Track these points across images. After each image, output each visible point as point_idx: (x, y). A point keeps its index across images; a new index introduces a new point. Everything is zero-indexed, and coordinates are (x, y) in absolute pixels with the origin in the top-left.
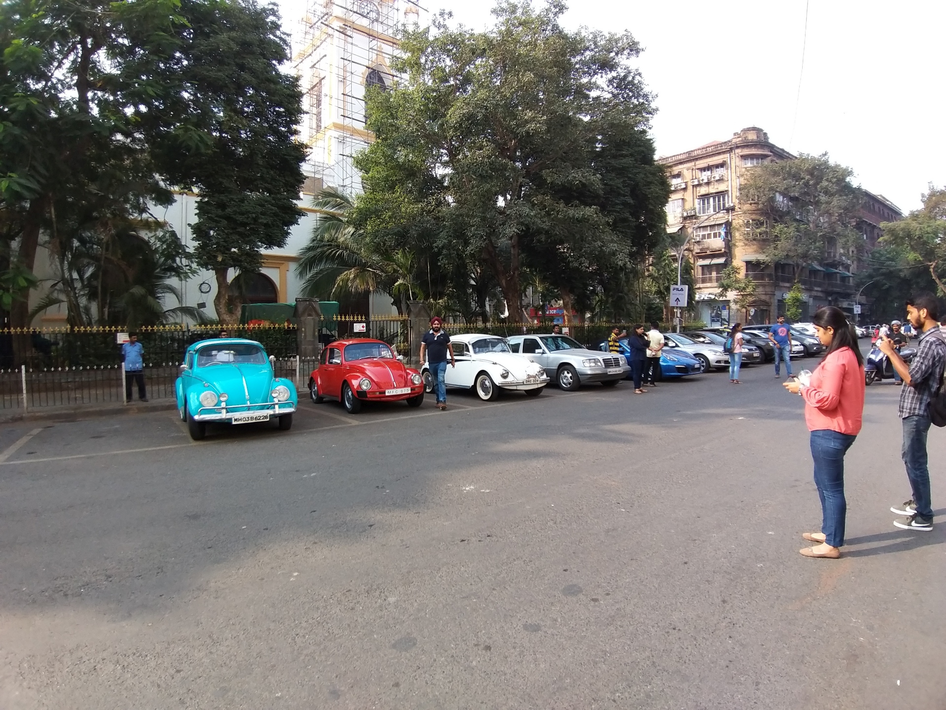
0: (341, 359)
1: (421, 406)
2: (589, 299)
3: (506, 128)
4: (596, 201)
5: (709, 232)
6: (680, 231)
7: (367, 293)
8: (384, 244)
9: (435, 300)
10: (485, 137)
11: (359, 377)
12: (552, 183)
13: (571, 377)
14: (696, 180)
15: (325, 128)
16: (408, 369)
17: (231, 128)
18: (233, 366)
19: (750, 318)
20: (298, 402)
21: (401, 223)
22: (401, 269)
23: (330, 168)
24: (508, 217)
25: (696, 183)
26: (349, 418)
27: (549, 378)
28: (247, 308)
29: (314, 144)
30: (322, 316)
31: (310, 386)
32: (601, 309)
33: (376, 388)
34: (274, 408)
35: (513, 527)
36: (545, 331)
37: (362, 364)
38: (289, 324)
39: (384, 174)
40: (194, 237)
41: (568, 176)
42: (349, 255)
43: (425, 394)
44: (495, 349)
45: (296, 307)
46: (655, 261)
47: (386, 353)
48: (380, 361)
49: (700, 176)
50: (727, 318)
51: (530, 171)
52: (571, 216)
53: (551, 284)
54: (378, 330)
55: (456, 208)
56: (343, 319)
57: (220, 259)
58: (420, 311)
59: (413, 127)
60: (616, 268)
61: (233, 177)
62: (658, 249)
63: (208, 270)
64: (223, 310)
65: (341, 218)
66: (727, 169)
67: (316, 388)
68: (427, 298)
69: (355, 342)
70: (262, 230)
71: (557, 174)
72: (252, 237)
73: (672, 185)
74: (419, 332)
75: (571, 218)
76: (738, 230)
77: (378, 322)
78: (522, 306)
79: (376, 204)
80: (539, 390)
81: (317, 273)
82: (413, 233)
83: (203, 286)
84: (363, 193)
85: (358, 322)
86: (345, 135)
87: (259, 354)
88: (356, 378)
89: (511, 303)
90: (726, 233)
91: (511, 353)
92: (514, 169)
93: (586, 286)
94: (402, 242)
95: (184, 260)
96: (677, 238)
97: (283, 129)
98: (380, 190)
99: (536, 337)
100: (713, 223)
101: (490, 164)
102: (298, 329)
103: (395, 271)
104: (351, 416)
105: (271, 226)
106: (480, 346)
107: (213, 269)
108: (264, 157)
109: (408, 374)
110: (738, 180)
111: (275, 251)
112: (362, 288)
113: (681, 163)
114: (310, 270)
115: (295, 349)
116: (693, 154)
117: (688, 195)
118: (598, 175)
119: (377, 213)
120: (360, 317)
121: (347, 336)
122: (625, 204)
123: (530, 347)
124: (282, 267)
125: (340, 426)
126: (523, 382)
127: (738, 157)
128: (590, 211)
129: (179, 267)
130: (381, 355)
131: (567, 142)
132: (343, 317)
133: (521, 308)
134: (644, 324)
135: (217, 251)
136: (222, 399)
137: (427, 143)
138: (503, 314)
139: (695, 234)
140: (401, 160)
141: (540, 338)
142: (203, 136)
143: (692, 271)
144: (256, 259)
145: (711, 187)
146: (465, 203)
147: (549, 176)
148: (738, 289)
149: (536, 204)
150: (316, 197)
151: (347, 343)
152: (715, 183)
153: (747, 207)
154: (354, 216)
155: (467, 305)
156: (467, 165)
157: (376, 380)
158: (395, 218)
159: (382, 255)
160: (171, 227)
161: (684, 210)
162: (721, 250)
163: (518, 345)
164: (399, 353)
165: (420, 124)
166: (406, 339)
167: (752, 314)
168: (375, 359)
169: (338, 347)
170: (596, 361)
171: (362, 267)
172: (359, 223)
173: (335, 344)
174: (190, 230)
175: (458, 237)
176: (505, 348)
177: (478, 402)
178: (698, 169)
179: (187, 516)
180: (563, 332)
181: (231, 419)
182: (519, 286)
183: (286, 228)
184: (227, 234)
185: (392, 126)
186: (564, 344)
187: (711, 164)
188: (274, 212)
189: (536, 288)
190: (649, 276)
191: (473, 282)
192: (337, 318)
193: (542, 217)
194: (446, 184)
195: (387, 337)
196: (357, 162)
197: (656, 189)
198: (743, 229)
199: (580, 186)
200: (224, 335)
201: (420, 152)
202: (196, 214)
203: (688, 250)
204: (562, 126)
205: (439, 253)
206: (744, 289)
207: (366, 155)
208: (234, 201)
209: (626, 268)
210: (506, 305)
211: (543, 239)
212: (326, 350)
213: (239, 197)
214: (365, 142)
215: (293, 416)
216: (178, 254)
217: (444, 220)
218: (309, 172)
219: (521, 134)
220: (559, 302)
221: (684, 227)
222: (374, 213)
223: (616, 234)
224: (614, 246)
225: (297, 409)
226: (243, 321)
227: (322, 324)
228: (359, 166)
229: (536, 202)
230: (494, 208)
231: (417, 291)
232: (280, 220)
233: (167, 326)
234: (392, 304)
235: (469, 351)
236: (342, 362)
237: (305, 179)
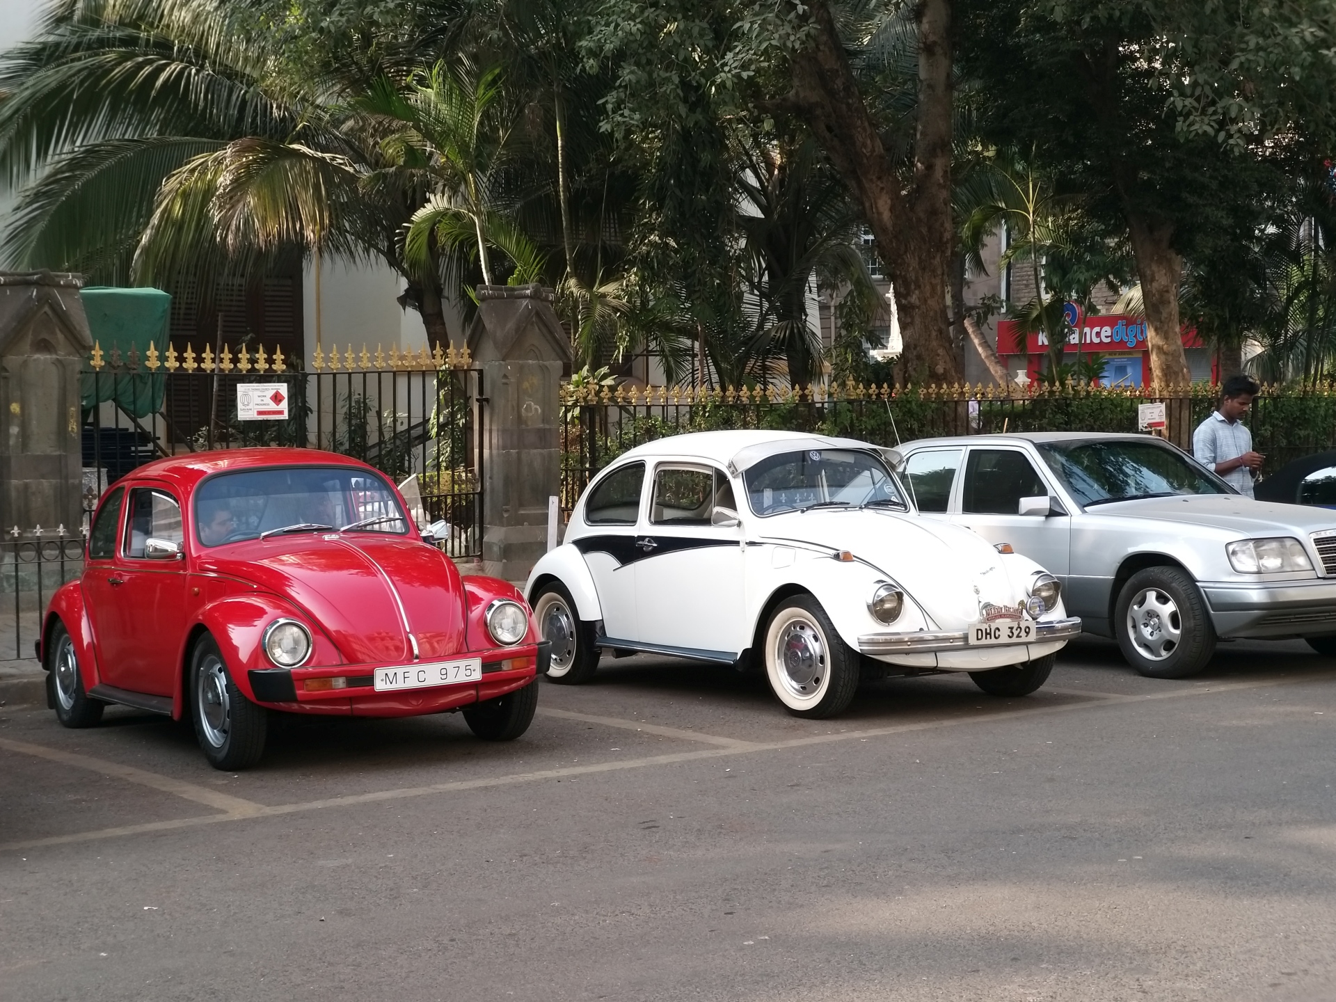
0: (179, 535)
1: (528, 735)
2: (1260, 279)
7: (291, 254)
8: (367, 39)
9: (587, 281)
11: (260, 613)
13: (1174, 618)
16: (469, 579)
22: (440, 147)
26: (217, 789)
27: (1077, 620)
30: (97, 352)
31: (46, 652)
32: (1311, 320)
33: (332, 660)
36: (1060, 418)
37: (274, 556)
42: (211, 85)
43: (544, 689)
44: (844, 494)
47: (377, 512)
48: (352, 544)
53: (1092, 212)
54: (342, 411)
56: (190, 365)
58: (521, 332)
67: (71, 661)
68: (552, 273)
69: (242, 462)
74: (520, 419)
77: (342, 380)
78: (962, 313)
81: (74, 164)
85: (254, 377)
88: (248, 615)
89: (914, 299)
91: (913, 511)
93: (1246, 220)
94: (443, 30)
99: (1023, 444)
103: (414, 156)
104: (221, 779)
106: (780, 482)
109: (470, 601)
112: (269, 230)
114: (43, 151)
120: (261, 355)
121: (208, 438)
123: (998, 487)
125: (176, 823)
126: (965, 638)
130: (356, 516)
132: (190, 355)
133: (960, 318)
138: (878, 339)
141: (1041, 448)
151: (207, 467)
155: (726, 303)
159: (356, 84)
163: (946, 477)
164: (434, 510)
166: (462, 454)
168: (327, 537)
169: (165, 485)
170: (1287, 548)
171: (271, 139)
173: (156, 470)
175: (687, 10)
176: (889, 489)
177: (768, 719)
180: (1143, 422)
182: (948, 225)
186: (1145, 471)
189: (1025, 232)
191: (750, 209)
192: (163, 358)
195: (381, 442)
205: (605, 81)
210: (894, 308)
212: (113, 495)
220: (1124, 290)
227: (95, 387)
231: (510, 244)
234: (404, 301)
236: (184, 548)
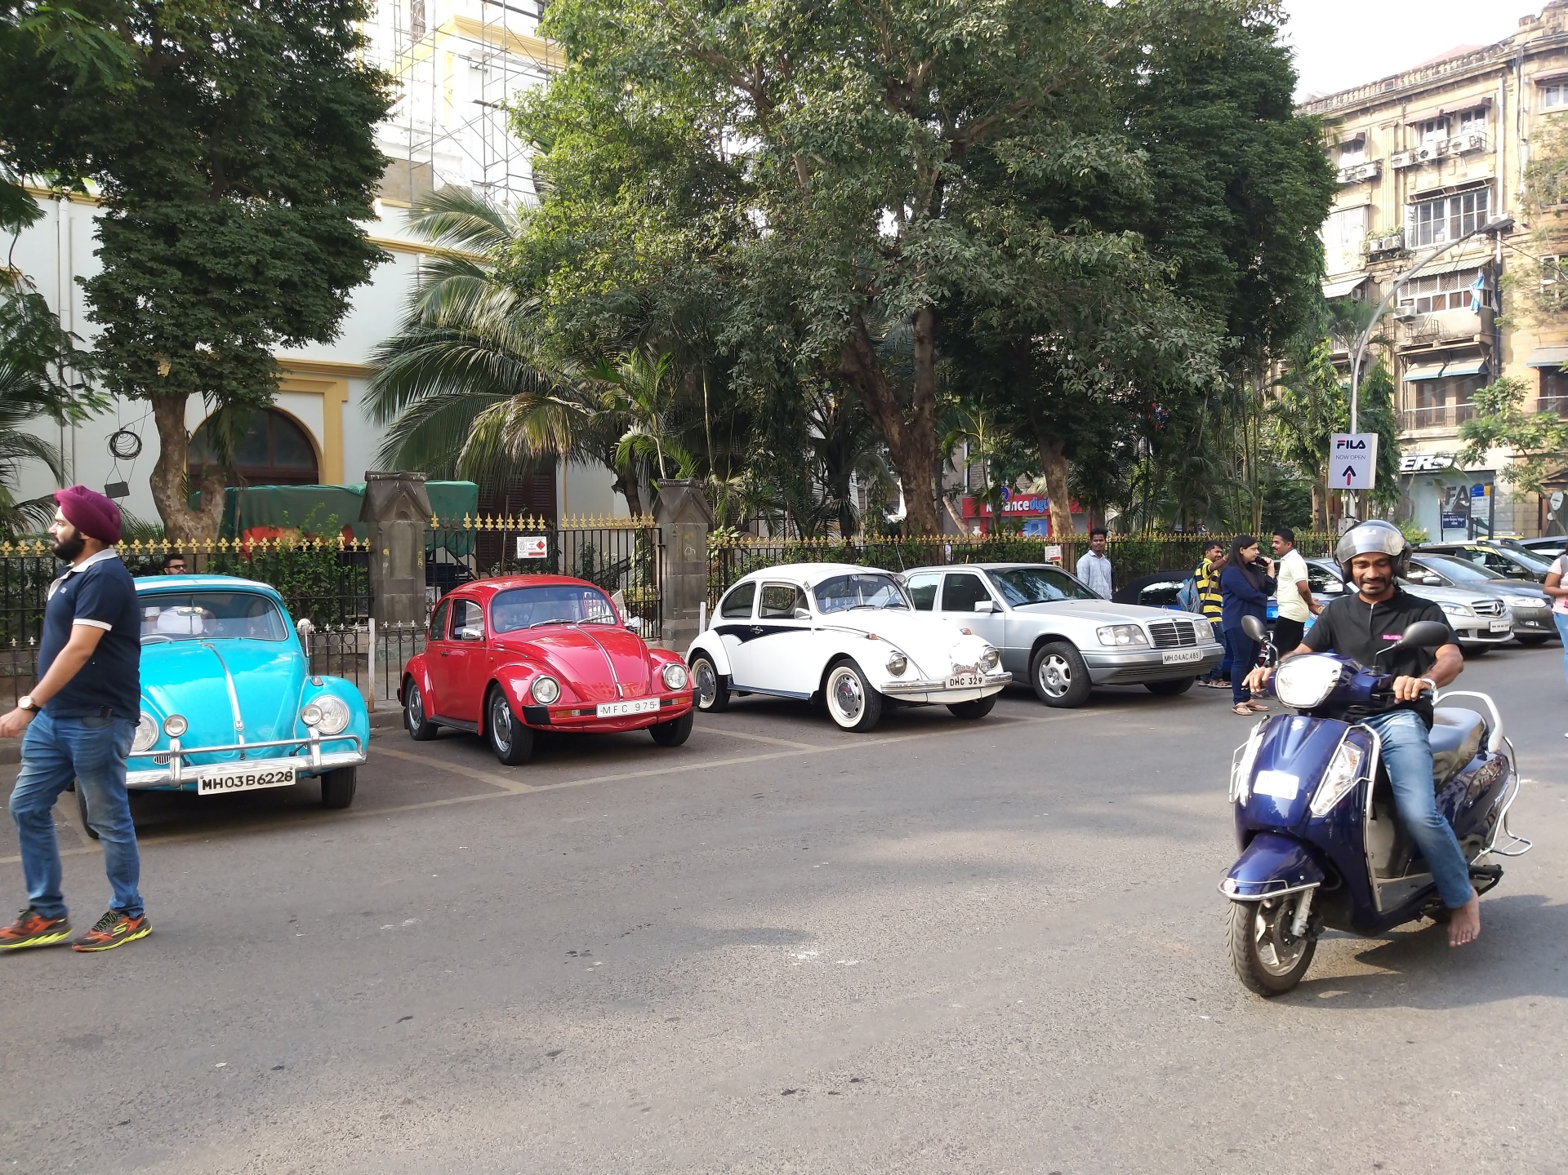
0: (482, 626)
1: (687, 743)
2: (1115, 473)
3: (902, 31)
4: (1135, 218)
5: (1438, 292)
6: (1359, 291)
7: (549, 461)
8: (593, 336)
9: (722, 477)
10: (849, 54)
11: (529, 672)
12: (1019, 173)
13: (1067, 672)
14: (1407, 155)
15: (436, 30)
16: (653, 651)
17: (182, 24)
18: (201, 647)
19: (1550, 517)
20: (372, 737)
21: (635, 282)
22: (635, 398)
23: (449, 136)
24: (908, 264)
25: (1406, 161)
27: (1010, 674)
28: (240, 499)
29: (407, 74)
30: (435, 519)
31: (403, 696)
32: (1146, 497)
33: (572, 700)
34: (309, 752)
35: (917, 1058)
36: (999, 555)
37: (538, 638)
38: (349, 538)
39: (591, 154)
40: (92, 313)
41: (1060, 156)
42: (502, 363)
43: (697, 716)
44: (872, 601)
45: (367, 495)
46: (1289, 371)
47: (597, 611)
48: (585, 630)
49: (1416, 143)
50: (1485, 519)
51: (963, 144)
52: (1068, 257)
53: (1017, 434)
54: (579, 553)
55: (775, 243)
56: (489, 526)
57: (164, 370)
58: (683, 506)
59: (663, 30)
60: (1185, 392)
61: (195, 156)
62: (1297, 340)
63: (133, 398)
64: (175, 502)
65: (481, 268)
66: (1495, 121)
67: (419, 701)
68: (702, 471)
69: (519, 583)
70: (275, 298)
71: (1033, 151)
72: (250, 316)
73: (1339, 171)
74: (683, 557)
75: (1067, 265)
76: (1519, 284)
77: (579, 535)
78: (941, 492)
79: (569, 232)
80: (983, 705)
81: (420, 409)
82: (667, 306)
83: (120, 440)
84: (535, 200)
85: (526, 533)
86: (487, 50)
87: (271, 613)
88: (523, 673)
89: (913, 486)
90: (1487, 295)
91: (913, 609)
92: (922, 139)
93: (1106, 438)
94: (637, 330)
95: (67, 371)
96: (1351, 310)
97: (324, 31)
98: (581, 197)
99: (977, 570)
100: (1449, 268)
101: (861, 126)
102: (373, 551)
103: (621, 404)
104: (506, 770)
105: (300, 286)
106: (834, 592)
107: (145, 396)
108: (275, 105)
109: (653, 664)
110: (1524, 149)
111: (312, 351)
112: (536, 445)
113: (1365, 111)
114: (402, 403)
115: (365, 602)
116: (1399, 85)
117: (1384, 196)
118: (1140, 153)
119: (572, 255)
120: (531, 520)
121: (500, 569)
122: (1211, 225)
123: (962, 596)
124: (331, 392)
126: (944, 685)
127: (1529, 84)
128: (1120, 245)
129: (56, 391)
130: (586, 615)
131: (1061, 65)
132: (489, 520)
133: (940, 497)
134: (1259, 535)
135: (156, 349)
136: (171, 730)
137: (699, 72)
138: (892, 511)
139: (1399, 300)
140: (631, 118)
141: (987, 572)
142: (107, 42)
143: (1392, 396)
144: (261, 371)
145: (1447, 171)
146: (796, 230)
147: (1012, 155)
148: (1518, 442)
149: (978, 230)
150: (415, 214)
151: (498, 586)
152: (1459, 160)
153: (1546, 221)
154: (515, 262)
155: (803, 489)
156: (802, 128)
157: (571, 678)
158: (620, 268)
159: (587, 362)
160: (29, 284)
161: (1370, 233)
162: (1471, 340)
163: (931, 590)
164: (633, 610)
165: (681, 21)
166: (649, 577)
167: (1556, 506)
168: (570, 627)
169: (475, 598)
170: (1132, 630)
171: (537, 393)
172: (525, 283)
173: (468, 588)
174: (80, 293)
175: (779, 319)
176: (898, 597)
177: (827, 733)
178: (1411, 125)
179: (66, 1040)
180: (1047, 557)
181: (195, 782)
182: (933, 442)
183: (338, 292)
184: (181, 305)
185: (608, 26)
186: (1049, 586)
187: (1448, 109)
188: (305, 250)
189: (978, 446)
190: (1273, 411)
191: (817, 433)
192: (473, 522)
193: (993, 264)
194: (746, 178)
195: (602, 571)
196: (520, 122)
197: (1296, 183)
198: (1533, 281)
199: (1094, 181)
200: (177, 567)
201: (681, 95)
202: (96, 253)
203: (1381, 340)
204: (1048, 21)
205: (732, 359)
206: (1535, 439)
207: (542, 104)
208: (202, 220)
209: (1212, 393)
210: (901, 490)
211: (994, 322)
212: (444, 603)
213: (212, 208)
214: (541, 70)
215: (359, 772)
216: (52, 355)
217: (742, 275)
218: (397, 146)
219: (939, 45)
220: (1036, 480)
221: (1370, 280)
222: (566, 254)
223: (1187, 303)
224: (1180, 336)
225: (370, 755)
226: (228, 531)
227: (433, 540)
228: (524, 133)
229: (978, 225)
230: (870, 241)
231: (677, 455)
232: (322, 271)
233: (22, 543)
234: (615, 488)
235: (807, 608)
236: (485, 634)
237: (385, 165)
